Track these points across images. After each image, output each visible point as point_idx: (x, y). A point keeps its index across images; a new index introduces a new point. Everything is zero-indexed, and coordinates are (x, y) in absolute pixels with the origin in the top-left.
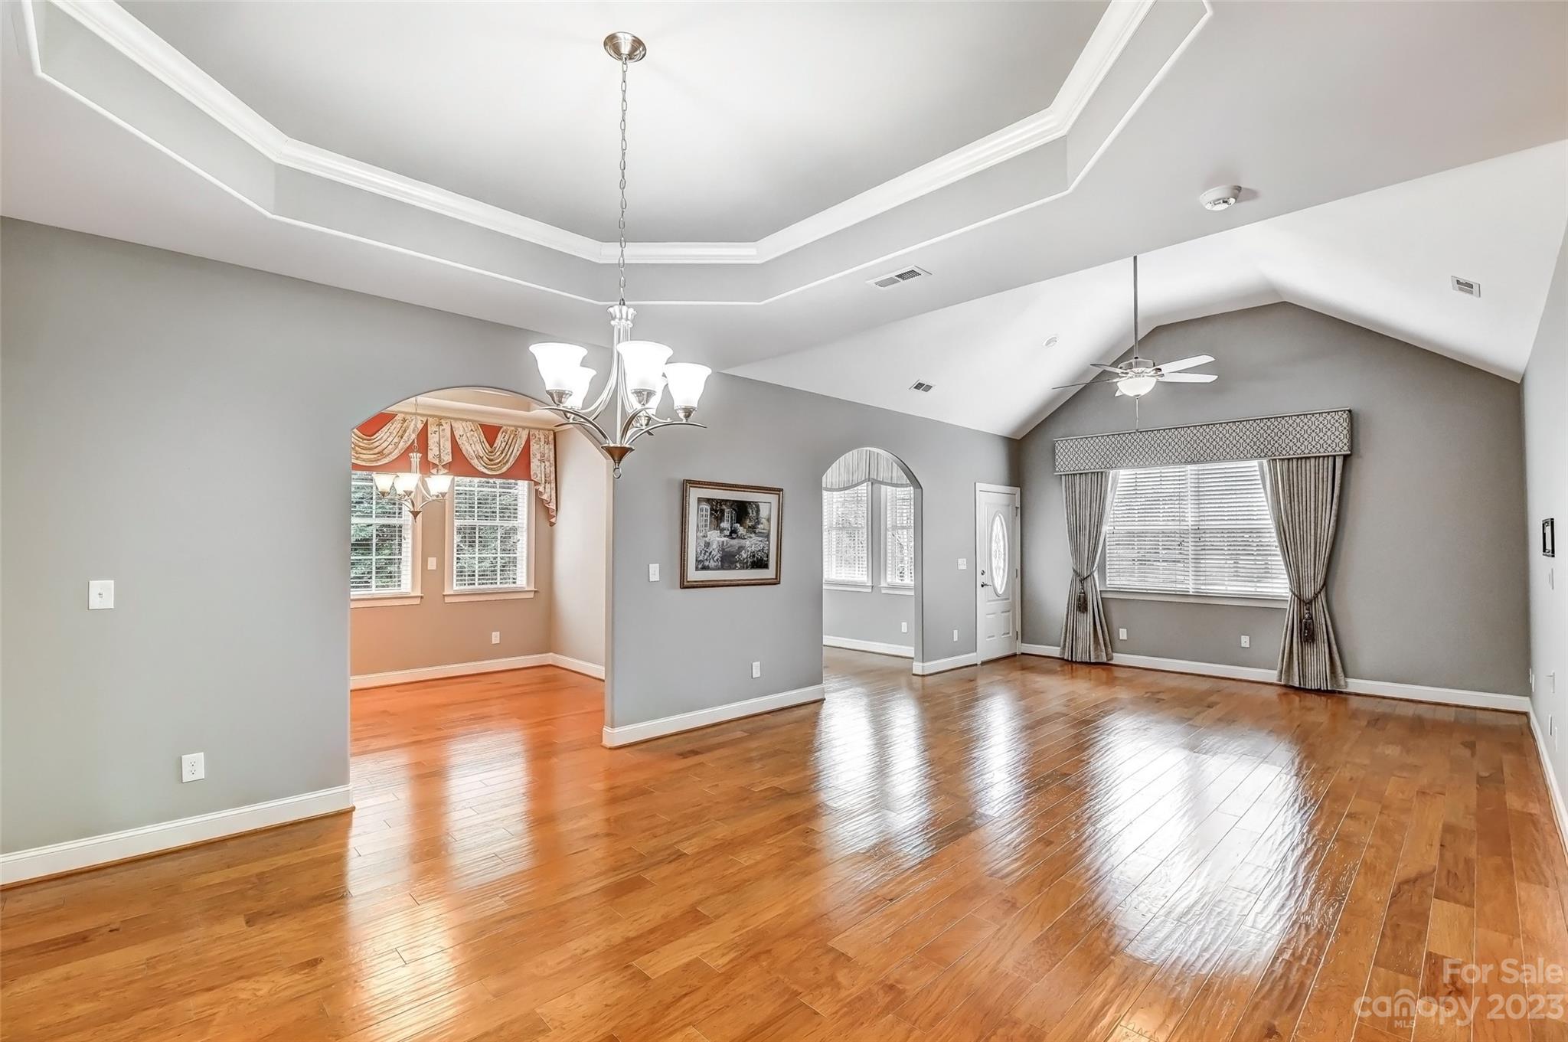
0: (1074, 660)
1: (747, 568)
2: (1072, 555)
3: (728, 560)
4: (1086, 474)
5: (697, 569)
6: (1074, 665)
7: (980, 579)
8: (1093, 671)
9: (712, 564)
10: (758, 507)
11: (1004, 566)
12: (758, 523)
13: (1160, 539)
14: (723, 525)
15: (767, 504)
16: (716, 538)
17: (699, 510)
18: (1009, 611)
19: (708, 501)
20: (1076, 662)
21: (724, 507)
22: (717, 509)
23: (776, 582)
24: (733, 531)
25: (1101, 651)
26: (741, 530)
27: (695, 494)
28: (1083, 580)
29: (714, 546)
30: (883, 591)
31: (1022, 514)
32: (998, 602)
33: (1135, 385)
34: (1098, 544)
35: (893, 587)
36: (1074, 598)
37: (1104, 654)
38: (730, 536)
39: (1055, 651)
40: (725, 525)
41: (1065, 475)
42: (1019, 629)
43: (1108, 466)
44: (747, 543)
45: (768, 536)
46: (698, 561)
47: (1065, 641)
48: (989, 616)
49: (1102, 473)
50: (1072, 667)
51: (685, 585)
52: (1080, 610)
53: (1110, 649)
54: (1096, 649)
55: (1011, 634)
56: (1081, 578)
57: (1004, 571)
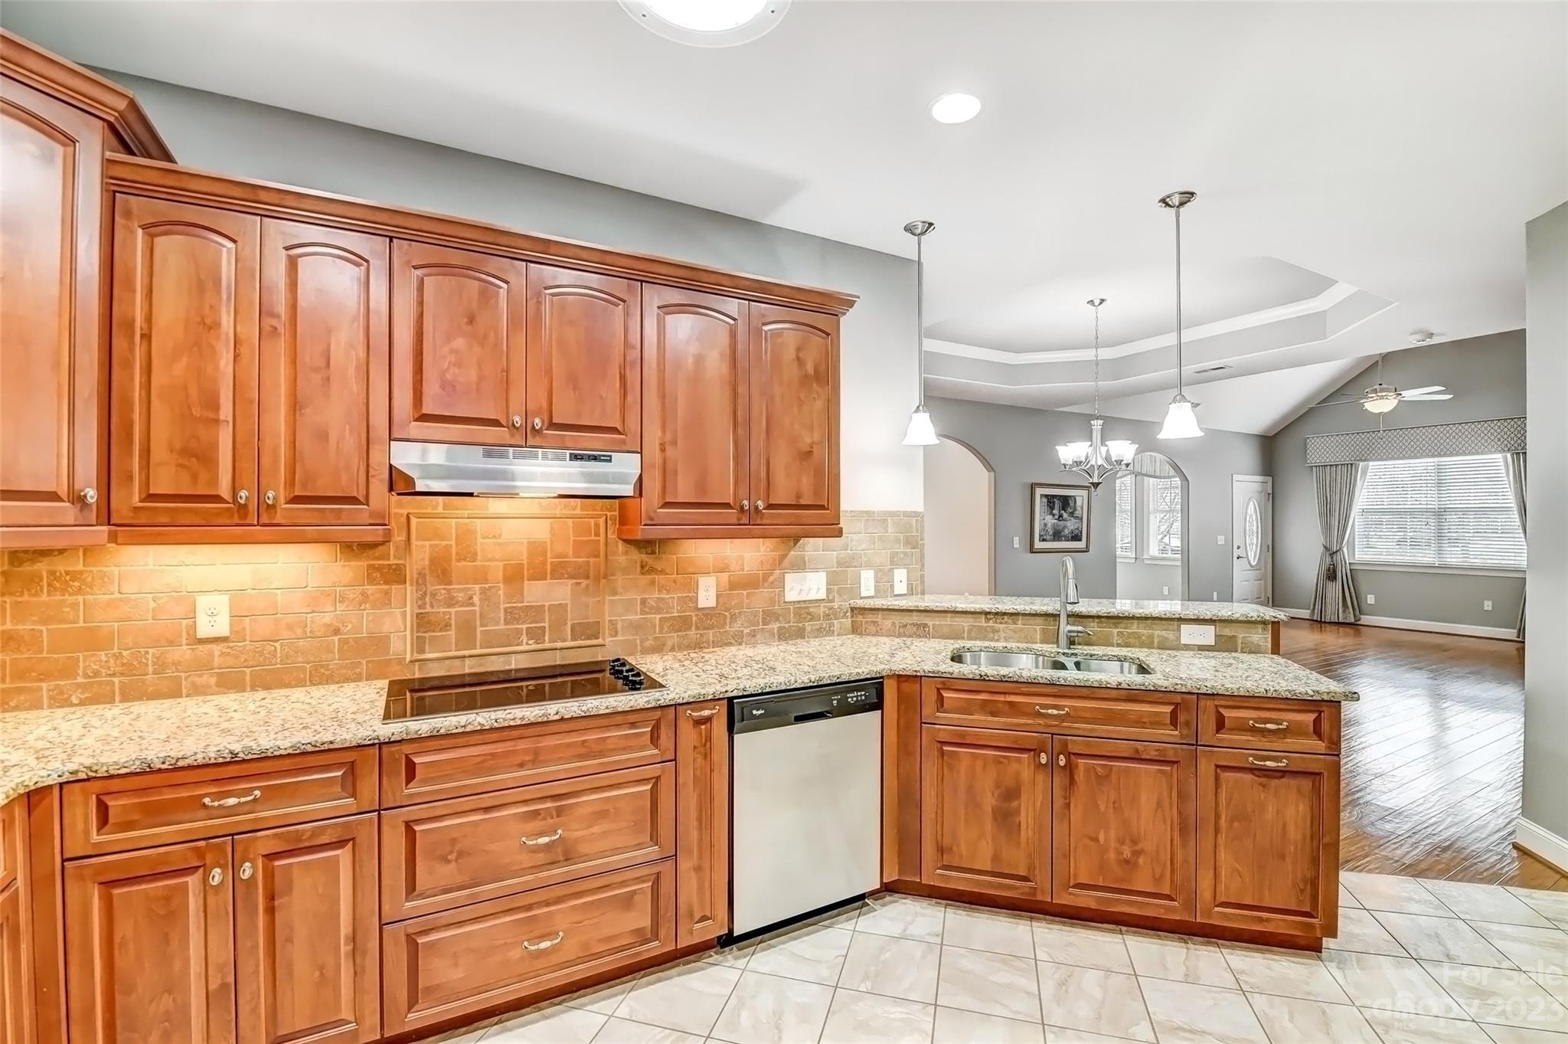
0: (1323, 620)
1: (1068, 541)
2: (1323, 532)
3: (1057, 535)
4: (1336, 465)
5: (1040, 541)
6: (1323, 625)
7: (1236, 553)
8: (1341, 629)
9: (1048, 537)
10: (1075, 499)
11: (1257, 542)
12: (1075, 510)
13: (1409, 520)
14: (1054, 512)
15: (1081, 497)
16: (1050, 521)
17: (1041, 502)
18: (1260, 580)
19: (1047, 496)
20: (1325, 622)
21: (1055, 500)
22: (1050, 500)
23: (1086, 550)
24: (1061, 516)
25: (1349, 613)
26: (1065, 515)
27: (1039, 491)
28: (1332, 554)
29: (1049, 525)
30: (1146, 562)
31: (1274, 501)
32: (1249, 572)
33: (1380, 405)
34: (1348, 524)
35: (1154, 558)
36: (1324, 568)
37: (1352, 615)
38: (1058, 519)
39: (1305, 613)
40: (1056, 511)
41: (1316, 466)
42: (1270, 595)
43: (1358, 458)
44: (1069, 524)
45: (1081, 519)
46: (1040, 536)
47: (1315, 605)
48: (1244, 583)
49: (1352, 464)
50: (1321, 627)
51: (1032, 550)
52: (1329, 579)
53: (1357, 612)
54: (1344, 612)
55: (1263, 599)
56: (1331, 552)
57: (1257, 546)
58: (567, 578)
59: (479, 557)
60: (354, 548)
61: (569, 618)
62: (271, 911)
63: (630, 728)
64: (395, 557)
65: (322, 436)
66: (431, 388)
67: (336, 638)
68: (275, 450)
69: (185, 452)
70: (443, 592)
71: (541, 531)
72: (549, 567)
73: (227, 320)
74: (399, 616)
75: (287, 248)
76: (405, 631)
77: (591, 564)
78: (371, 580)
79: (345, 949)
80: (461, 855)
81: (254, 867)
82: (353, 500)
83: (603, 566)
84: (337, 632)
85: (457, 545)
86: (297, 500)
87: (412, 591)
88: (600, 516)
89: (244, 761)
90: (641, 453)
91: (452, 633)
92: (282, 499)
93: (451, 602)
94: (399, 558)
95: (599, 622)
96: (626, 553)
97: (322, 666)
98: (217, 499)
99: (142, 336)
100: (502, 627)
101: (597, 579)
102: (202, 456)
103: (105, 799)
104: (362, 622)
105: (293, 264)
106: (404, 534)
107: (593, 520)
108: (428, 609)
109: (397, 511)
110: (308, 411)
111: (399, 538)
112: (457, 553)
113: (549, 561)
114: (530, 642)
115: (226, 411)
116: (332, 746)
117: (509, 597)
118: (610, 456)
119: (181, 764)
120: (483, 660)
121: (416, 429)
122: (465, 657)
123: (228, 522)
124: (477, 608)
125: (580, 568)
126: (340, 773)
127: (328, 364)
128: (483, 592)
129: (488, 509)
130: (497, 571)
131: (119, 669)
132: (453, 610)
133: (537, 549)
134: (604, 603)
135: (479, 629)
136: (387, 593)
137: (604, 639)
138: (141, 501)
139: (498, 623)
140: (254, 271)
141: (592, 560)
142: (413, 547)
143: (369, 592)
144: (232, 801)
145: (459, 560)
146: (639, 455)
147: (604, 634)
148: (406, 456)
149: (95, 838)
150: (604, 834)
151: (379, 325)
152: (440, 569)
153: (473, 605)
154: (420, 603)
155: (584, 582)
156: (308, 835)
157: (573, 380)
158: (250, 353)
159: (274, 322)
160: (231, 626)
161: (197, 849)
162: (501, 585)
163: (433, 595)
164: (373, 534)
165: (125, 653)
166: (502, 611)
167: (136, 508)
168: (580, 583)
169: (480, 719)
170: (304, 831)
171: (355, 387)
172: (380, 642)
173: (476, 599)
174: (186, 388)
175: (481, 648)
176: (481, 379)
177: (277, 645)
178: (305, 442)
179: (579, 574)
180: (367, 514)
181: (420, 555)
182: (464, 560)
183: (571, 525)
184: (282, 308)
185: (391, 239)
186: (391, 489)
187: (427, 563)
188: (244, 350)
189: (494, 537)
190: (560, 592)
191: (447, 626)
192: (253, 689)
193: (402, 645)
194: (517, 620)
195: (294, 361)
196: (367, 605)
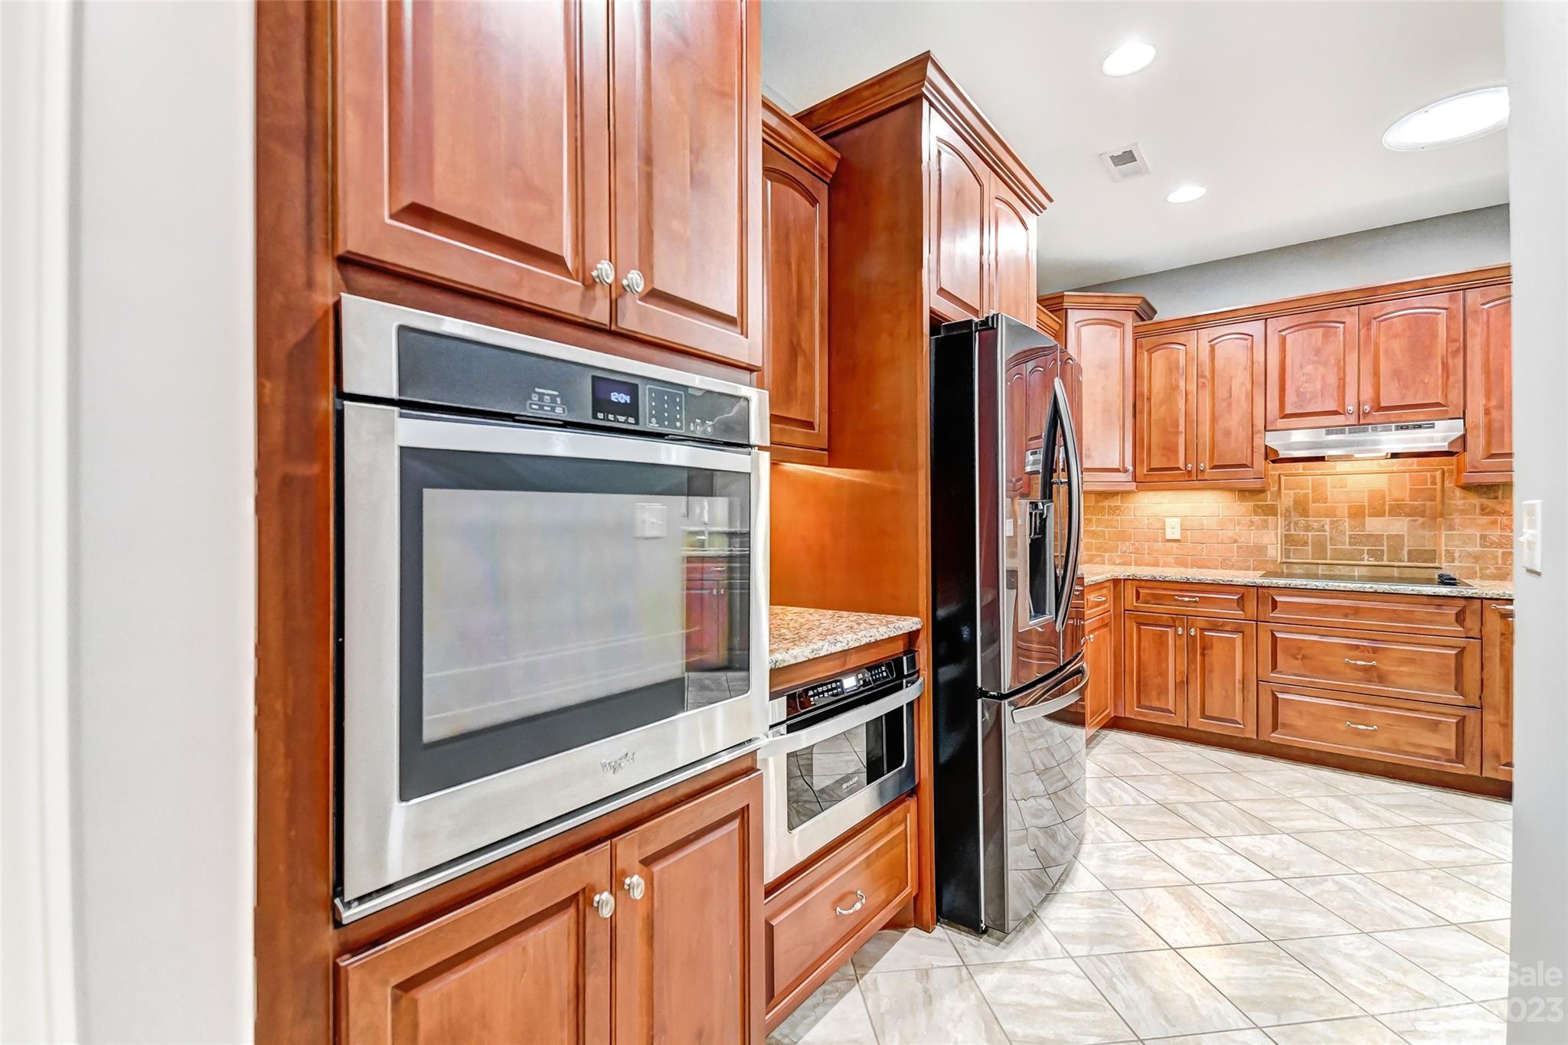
58: (1404, 516)
59: (1329, 501)
60: (1245, 493)
61: (1406, 544)
62: (1203, 655)
63: (1436, 609)
64: (1271, 500)
65: (1228, 433)
66: (1291, 399)
67: (1235, 545)
68: (1205, 442)
69: (1164, 448)
70: (1303, 522)
71: (1380, 482)
72: (1387, 508)
73: (1182, 384)
74: (1273, 535)
75: (1209, 342)
76: (1277, 543)
77: (1427, 507)
78: (1255, 513)
79: (1238, 686)
80: (1304, 658)
81: (1196, 631)
82: (1245, 466)
83: (1439, 507)
84: (1235, 541)
85: (1312, 492)
86: (1215, 467)
87: (1281, 521)
88: (1437, 470)
89: (1192, 583)
90: (1464, 419)
91: (1309, 548)
92: (1207, 467)
93: (1307, 528)
94: (1273, 501)
95: (1435, 550)
96: (1464, 498)
97: (1228, 560)
98: (1178, 469)
99: (1147, 399)
100: (1347, 547)
101: (1434, 518)
102: (1170, 449)
103: (1139, 589)
104: (1252, 537)
105: (1212, 348)
106: (1277, 486)
107: (1429, 474)
108: (1292, 532)
109: (1272, 473)
110: (1220, 422)
111: (1273, 487)
112: (1312, 498)
113: (1387, 503)
114: (1370, 559)
115: (1182, 428)
116: (1232, 583)
117: (1352, 528)
118: (1433, 424)
119: (1166, 579)
120: (1332, 567)
121: (1282, 423)
122: (1318, 564)
123: (1182, 479)
124: (1328, 534)
125: (1417, 508)
126: (1236, 597)
127: (1231, 395)
128: (1332, 523)
129: (1335, 469)
130: (1343, 510)
131: (1133, 550)
132: (1310, 534)
133: (1376, 496)
134: (1440, 536)
135: (1329, 547)
136: (1266, 521)
137: (1440, 563)
138: (1148, 471)
139: (1345, 545)
140: (1194, 357)
141: (1429, 503)
142: (1283, 494)
143: (1254, 520)
144: (1187, 599)
145: (1314, 502)
146: (1462, 420)
147: (1441, 558)
148: (1273, 440)
149: (1135, 604)
150: (1411, 675)
151: (1259, 369)
152: (1301, 507)
153: (1324, 531)
154: (1287, 528)
155: (1421, 520)
156: (1220, 624)
157: (1397, 374)
158: (1192, 398)
159: (1203, 380)
160: (1181, 534)
161: (1172, 617)
162: (1347, 519)
163: (1296, 523)
164: (1257, 484)
165: (1136, 544)
166: (1347, 537)
167: (1146, 475)
168: (1416, 520)
169: (1317, 584)
170: (1219, 622)
171: (1245, 405)
172: (1262, 549)
173: (1327, 527)
174: (1165, 420)
175: (1331, 559)
176: (1324, 387)
177: (1204, 545)
178: (1219, 436)
179: (1414, 513)
180: (1252, 472)
181: (1287, 499)
182: (1319, 502)
183: (1408, 477)
184: (1207, 373)
185: (1267, 319)
186: (1266, 459)
187: (1292, 503)
188: (1190, 397)
189: (1341, 487)
190: (1399, 526)
191: (1306, 544)
192: (1192, 567)
193: (1274, 552)
194: (1361, 543)
195: (1213, 398)
196: (1254, 528)
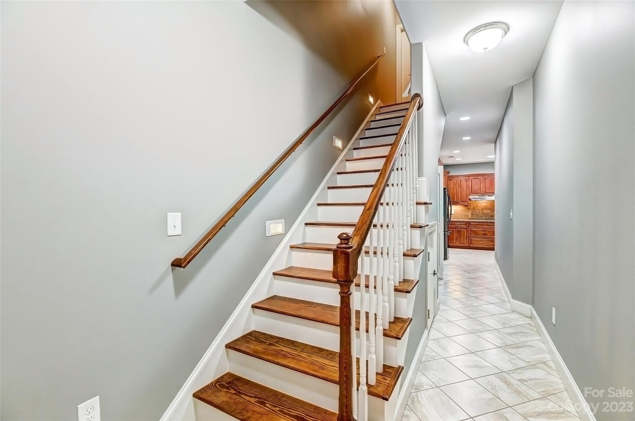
58: (489, 210)
59: (478, 207)
60: (465, 206)
61: (490, 215)
62: (460, 233)
64: (469, 207)
65: (463, 196)
66: (473, 190)
67: (464, 215)
68: (459, 197)
69: (453, 198)
71: (486, 204)
72: (487, 209)
74: (470, 213)
78: (467, 209)
79: (465, 238)
80: (475, 233)
81: (459, 229)
82: (466, 201)
87: (471, 211)
89: (459, 221)
92: (460, 201)
93: (475, 212)
97: (462, 217)
98: (455, 201)
99: (450, 189)
101: (493, 210)
104: (466, 213)
105: (460, 181)
107: (493, 203)
109: (470, 202)
110: (462, 194)
111: (470, 205)
112: (476, 207)
114: (485, 217)
115: (455, 195)
116: (464, 221)
117: (482, 212)
118: (493, 196)
120: (479, 218)
121: (471, 194)
122: (477, 218)
124: (478, 213)
126: (465, 223)
127: (464, 189)
128: (479, 211)
129: (480, 202)
130: (480, 209)
133: (485, 207)
135: (478, 215)
136: (468, 211)
139: (481, 215)
140: (457, 182)
148: (471, 197)
150: (490, 234)
151: (468, 185)
152: (474, 208)
158: (457, 189)
159: (459, 186)
163: (473, 211)
164: (467, 205)
168: (491, 211)
169: (477, 221)
170: (462, 227)
171: (466, 191)
172: (468, 216)
176: (478, 189)
179: (491, 209)
180: (467, 203)
181: (472, 207)
185: (469, 177)
186: (469, 200)
189: (480, 205)
191: (475, 215)
193: (470, 216)
195: (461, 189)
